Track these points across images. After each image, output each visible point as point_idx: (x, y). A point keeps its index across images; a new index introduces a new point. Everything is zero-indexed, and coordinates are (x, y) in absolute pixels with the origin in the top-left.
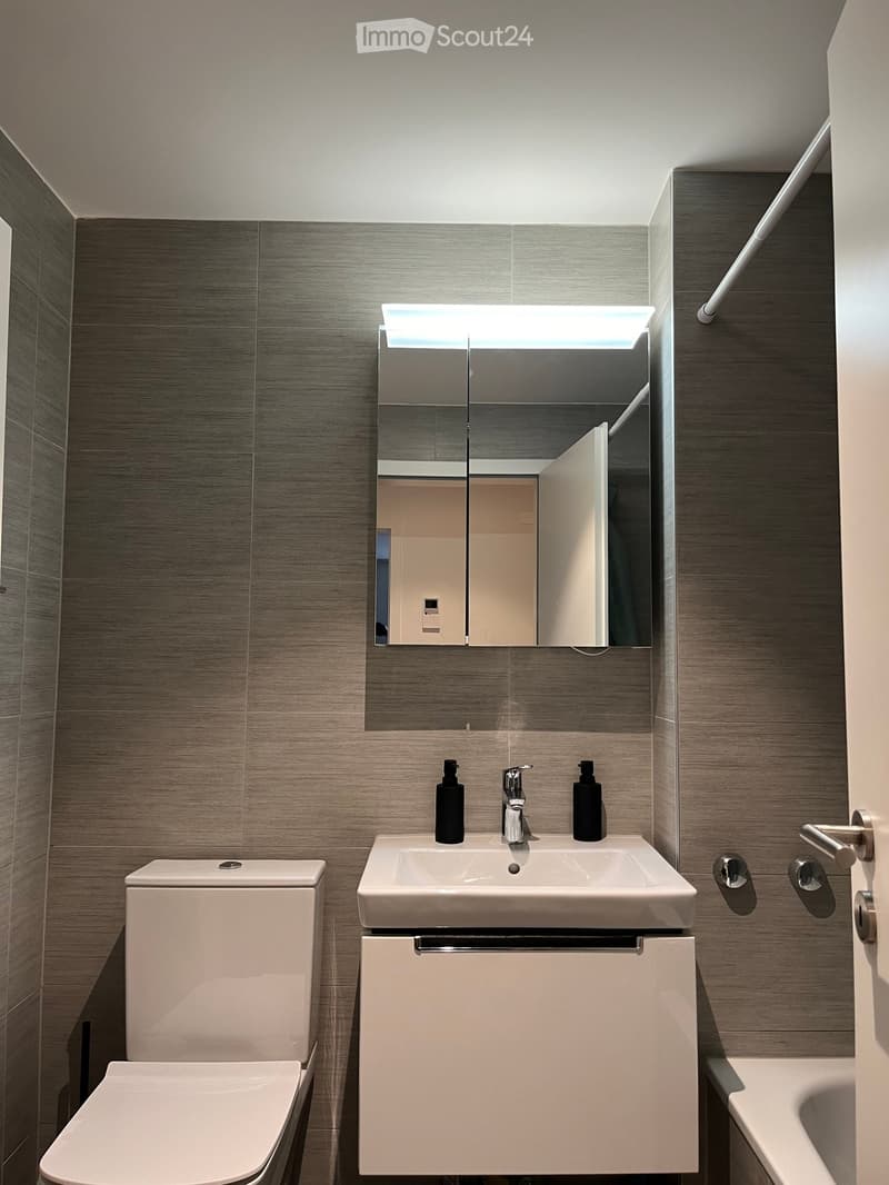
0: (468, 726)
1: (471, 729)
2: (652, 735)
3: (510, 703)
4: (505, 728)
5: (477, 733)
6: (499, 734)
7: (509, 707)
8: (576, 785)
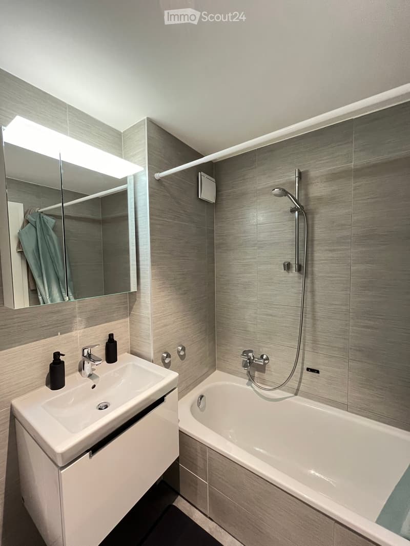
0: (59, 333)
1: (61, 334)
2: (129, 318)
3: (78, 319)
4: (76, 330)
5: (63, 335)
6: (73, 333)
7: (78, 321)
8: (107, 343)
